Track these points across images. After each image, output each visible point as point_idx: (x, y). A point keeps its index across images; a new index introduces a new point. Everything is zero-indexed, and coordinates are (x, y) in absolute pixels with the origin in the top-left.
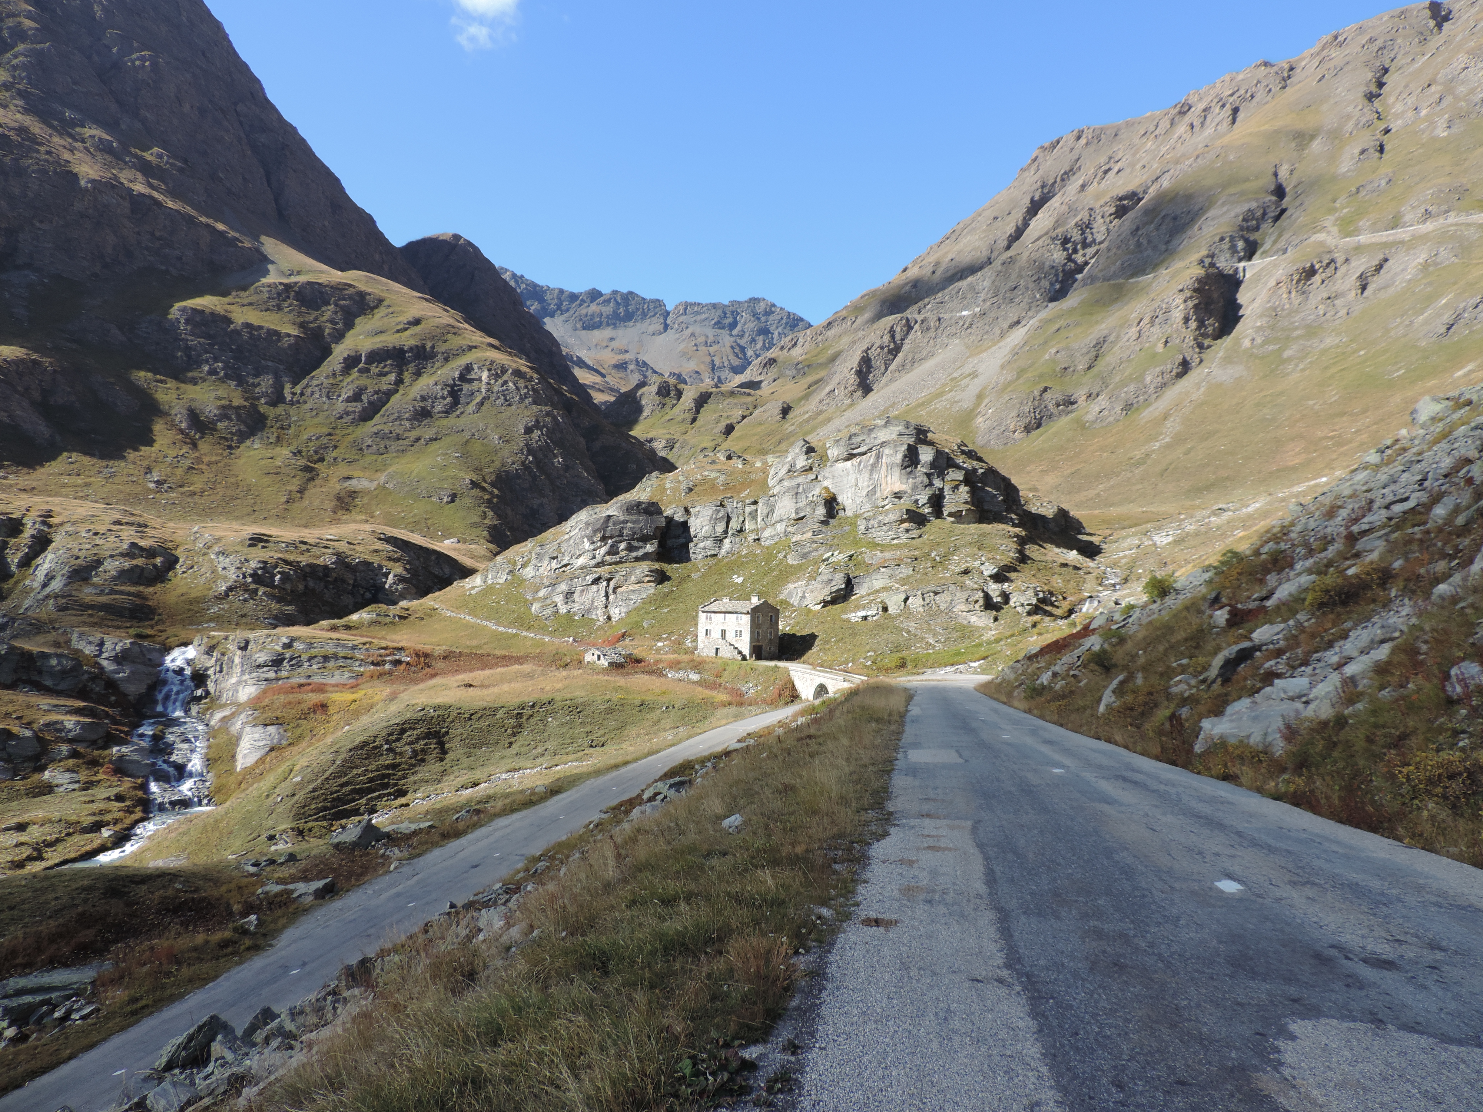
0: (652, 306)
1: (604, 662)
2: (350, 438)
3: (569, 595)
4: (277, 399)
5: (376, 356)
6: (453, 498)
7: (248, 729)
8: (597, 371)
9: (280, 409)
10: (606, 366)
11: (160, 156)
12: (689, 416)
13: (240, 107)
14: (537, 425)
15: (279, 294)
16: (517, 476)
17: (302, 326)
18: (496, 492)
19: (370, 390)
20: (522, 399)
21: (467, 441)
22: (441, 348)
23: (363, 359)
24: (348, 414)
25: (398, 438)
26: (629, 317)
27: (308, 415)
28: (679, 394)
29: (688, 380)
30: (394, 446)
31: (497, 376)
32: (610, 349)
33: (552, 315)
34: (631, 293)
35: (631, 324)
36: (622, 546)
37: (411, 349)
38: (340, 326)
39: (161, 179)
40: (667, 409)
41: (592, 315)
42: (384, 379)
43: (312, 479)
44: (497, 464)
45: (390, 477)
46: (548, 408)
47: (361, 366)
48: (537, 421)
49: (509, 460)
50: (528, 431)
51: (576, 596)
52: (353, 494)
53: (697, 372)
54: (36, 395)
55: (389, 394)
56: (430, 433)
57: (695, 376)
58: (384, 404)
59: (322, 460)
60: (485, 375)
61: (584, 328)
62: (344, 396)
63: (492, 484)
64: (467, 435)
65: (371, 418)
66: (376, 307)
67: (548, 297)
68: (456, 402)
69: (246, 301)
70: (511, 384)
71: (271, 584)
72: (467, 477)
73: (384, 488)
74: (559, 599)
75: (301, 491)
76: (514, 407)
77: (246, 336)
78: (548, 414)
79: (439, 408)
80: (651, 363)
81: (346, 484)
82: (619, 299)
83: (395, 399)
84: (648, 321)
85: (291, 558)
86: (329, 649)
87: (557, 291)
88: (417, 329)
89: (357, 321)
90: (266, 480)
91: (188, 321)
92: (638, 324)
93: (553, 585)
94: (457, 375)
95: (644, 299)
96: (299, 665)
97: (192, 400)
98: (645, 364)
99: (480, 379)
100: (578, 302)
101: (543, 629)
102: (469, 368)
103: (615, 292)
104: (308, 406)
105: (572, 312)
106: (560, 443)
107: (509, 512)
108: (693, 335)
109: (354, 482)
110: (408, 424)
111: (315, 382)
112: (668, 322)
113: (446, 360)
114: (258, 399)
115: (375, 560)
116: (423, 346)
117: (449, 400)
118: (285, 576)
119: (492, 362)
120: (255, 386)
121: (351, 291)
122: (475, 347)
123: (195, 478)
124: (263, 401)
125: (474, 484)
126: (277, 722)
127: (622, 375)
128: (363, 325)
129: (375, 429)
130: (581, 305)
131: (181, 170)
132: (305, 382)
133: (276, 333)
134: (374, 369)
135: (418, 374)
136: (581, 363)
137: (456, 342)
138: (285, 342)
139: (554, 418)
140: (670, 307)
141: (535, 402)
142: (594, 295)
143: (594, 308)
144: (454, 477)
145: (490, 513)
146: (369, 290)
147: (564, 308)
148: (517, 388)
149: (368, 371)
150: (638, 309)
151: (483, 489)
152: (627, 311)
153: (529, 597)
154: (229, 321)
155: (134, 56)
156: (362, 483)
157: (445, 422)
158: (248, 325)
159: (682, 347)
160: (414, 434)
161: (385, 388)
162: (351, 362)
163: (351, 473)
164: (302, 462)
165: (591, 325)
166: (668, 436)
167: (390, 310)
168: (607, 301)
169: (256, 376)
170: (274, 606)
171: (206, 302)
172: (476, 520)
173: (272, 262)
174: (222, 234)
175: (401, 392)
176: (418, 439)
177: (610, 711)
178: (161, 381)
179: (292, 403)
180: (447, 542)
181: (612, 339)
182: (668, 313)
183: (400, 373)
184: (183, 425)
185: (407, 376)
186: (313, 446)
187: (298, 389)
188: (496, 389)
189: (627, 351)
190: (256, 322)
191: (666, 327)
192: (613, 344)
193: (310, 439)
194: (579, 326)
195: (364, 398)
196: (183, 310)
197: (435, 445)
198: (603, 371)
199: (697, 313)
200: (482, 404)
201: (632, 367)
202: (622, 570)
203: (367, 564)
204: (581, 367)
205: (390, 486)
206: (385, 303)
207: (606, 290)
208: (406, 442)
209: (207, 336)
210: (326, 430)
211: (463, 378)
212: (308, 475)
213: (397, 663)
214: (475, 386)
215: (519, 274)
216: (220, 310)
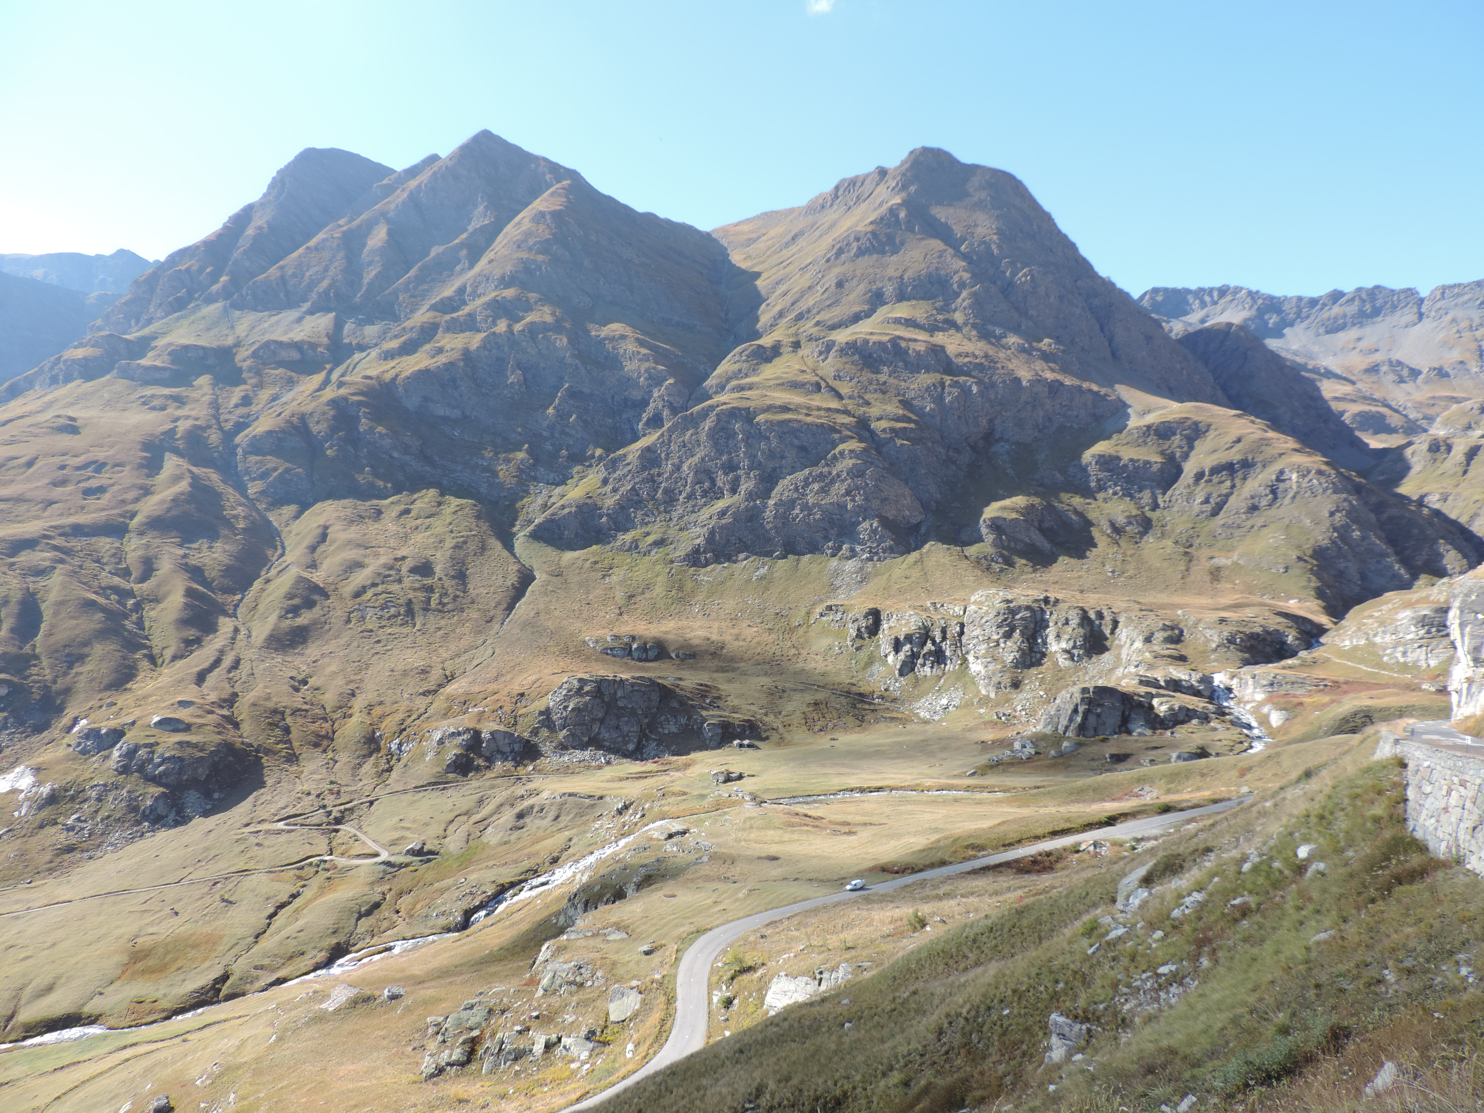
0: (1402, 296)
1: (1433, 689)
2: (1207, 529)
3: (1404, 654)
4: (1155, 506)
5: (1216, 470)
6: (1287, 569)
7: (1273, 712)
8: (1346, 379)
9: (1158, 513)
10: (1356, 372)
11: (1050, 345)
12: (1460, 470)
13: (1079, 283)
14: (1338, 510)
15: (1144, 433)
16: (1327, 549)
17: (1162, 453)
18: (1315, 562)
19: (1215, 495)
20: (1325, 490)
21: (1288, 526)
22: (1259, 458)
23: (1207, 473)
24: (1202, 512)
25: (1239, 527)
26: (1376, 312)
27: (1177, 515)
28: (1449, 448)
29: (1451, 372)
30: (1237, 533)
31: (1304, 476)
32: (1358, 350)
33: (1291, 324)
34: (1377, 287)
35: (1380, 319)
36: (1434, 630)
37: (1238, 462)
38: (1186, 449)
39: (1055, 362)
40: (1438, 464)
41: (1336, 319)
42: (1222, 485)
43: (1190, 561)
44: (1312, 542)
45: (1241, 556)
46: (1344, 496)
47: (1206, 478)
48: (1338, 507)
49: (1320, 538)
50: (1332, 514)
51: (1409, 654)
52: (1218, 569)
53: (1462, 362)
54: (1036, 524)
55: (1228, 496)
56: (1260, 522)
57: (1459, 367)
58: (1225, 503)
59: (1191, 546)
60: (1294, 476)
61: (1328, 332)
62: (1199, 501)
63: (1311, 557)
64: (1286, 521)
65: (1217, 514)
66: (1207, 431)
67: (1286, 307)
68: (1275, 498)
69: (1125, 442)
70: (1315, 481)
71: (1235, 644)
72: (1294, 554)
73: (1238, 564)
74: (1399, 655)
75: (1187, 570)
76: (1319, 497)
77: (1131, 467)
78: (1345, 500)
79: (1264, 502)
80: (1405, 360)
81: (1213, 561)
82: (1364, 296)
83: (1232, 499)
84: (1398, 313)
85: (1241, 629)
86: (1293, 679)
87: (1294, 300)
88: (1239, 446)
89: (1196, 443)
90: (1166, 564)
91: (1097, 463)
92: (1388, 318)
93: (1395, 647)
94: (1274, 477)
95: (1393, 291)
96: (1281, 685)
97: (1109, 514)
98: (1399, 363)
99: (1290, 479)
100: (1318, 307)
101: (1391, 670)
102: (1282, 472)
103: (1359, 290)
104: (1175, 509)
105: (1312, 318)
106: (1355, 521)
107: (1325, 575)
108: (1454, 320)
109: (1216, 560)
110: (1244, 516)
111: (1177, 492)
112: (1423, 310)
113: (1264, 466)
114: (1143, 507)
115: (1280, 628)
116: (1246, 459)
117: (1270, 496)
118: (1242, 640)
119: (1299, 466)
120: (1140, 499)
121: (1189, 423)
122: (1283, 454)
123: (1128, 567)
124: (1147, 508)
125: (1300, 559)
126: (1284, 709)
127: (1374, 378)
128: (1201, 447)
129: (1222, 522)
130: (1322, 309)
131: (1063, 351)
132: (1169, 493)
133: (1148, 462)
134: (1215, 479)
135: (1245, 479)
136: (1329, 374)
137: (1269, 452)
138: (1155, 468)
139: (1350, 502)
140: (1424, 293)
141: (1334, 492)
142: (1336, 296)
143: (1336, 310)
144: (1284, 555)
145: (1314, 578)
146: (1200, 419)
147: (1303, 315)
148: (1320, 484)
149: (1210, 481)
150: (1386, 303)
151: (1306, 561)
152: (1374, 307)
153: (1381, 653)
154: (1119, 459)
155: (1020, 274)
156: (1221, 561)
157: (1269, 512)
158: (1131, 460)
159: (1442, 335)
160: (1249, 524)
161: (1224, 492)
162: (1199, 476)
163: (1212, 554)
164: (1182, 550)
165: (1335, 327)
166: (1441, 491)
167: (1217, 432)
168: (1352, 300)
169: (1140, 491)
170: (1239, 654)
171: (1101, 447)
172: (1305, 584)
173: (1130, 406)
174: (1097, 394)
175: (1236, 494)
176: (1253, 527)
177: (1440, 710)
178: (1089, 504)
179: (1165, 508)
180: (1291, 602)
181: (1359, 339)
182: (1422, 300)
183: (1233, 480)
184: (1109, 531)
185: (1238, 482)
186: (1184, 537)
187: (1167, 497)
188: (1304, 485)
189: (1377, 350)
190: (1135, 458)
191: (1421, 316)
192: (1362, 345)
193: (1181, 533)
194: (1322, 330)
195: (1211, 500)
196: (1093, 456)
197: (1265, 531)
198: (1353, 378)
199: (1458, 295)
200: (1294, 497)
201: (1384, 368)
202: (1434, 642)
203: (1277, 631)
204: (1329, 378)
205: (1241, 562)
206: (1213, 427)
207: (1348, 288)
208: (1245, 529)
209: (1109, 471)
210: (1190, 525)
211: (1278, 480)
212: (1188, 558)
213: (1326, 685)
214: (1287, 484)
215: (1254, 289)
216: (1112, 451)
